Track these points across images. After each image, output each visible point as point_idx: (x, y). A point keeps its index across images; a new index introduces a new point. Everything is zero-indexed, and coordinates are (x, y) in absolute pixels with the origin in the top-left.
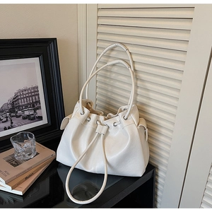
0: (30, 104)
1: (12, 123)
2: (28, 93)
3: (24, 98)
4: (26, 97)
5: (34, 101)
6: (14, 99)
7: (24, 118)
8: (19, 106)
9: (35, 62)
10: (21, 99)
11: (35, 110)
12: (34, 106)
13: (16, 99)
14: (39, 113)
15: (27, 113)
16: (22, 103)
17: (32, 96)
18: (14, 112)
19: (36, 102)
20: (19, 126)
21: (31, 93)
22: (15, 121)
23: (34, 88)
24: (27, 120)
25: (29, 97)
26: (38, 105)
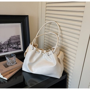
0: (16, 42)
1: (8, 50)
3: (13, 40)
4: (14, 39)
6: (9, 40)
7: (13, 48)
8: (11, 43)
9: (19, 25)
10: (12, 40)
11: (18, 45)
12: (17, 43)
13: (10, 40)
14: (19, 46)
15: (14, 46)
16: (12, 41)
17: (17, 39)
18: (9, 45)
19: (19, 42)
20: (11, 51)
21: (17, 38)
22: (9, 49)
23: (18, 36)
24: (14, 49)
25: (16, 39)
26: (19, 43)
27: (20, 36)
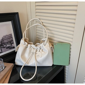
2: (8, 37)
3: (6, 39)
4: (7, 39)
5: (11, 40)
6: (2, 40)
7: (7, 48)
8: (4, 43)
9: (10, 23)
10: (5, 40)
11: (11, 44)
14: (13, 45)
15: (8, 46)
17: (9, 38)
18: (2, 46)
19: (12, 41)
20: (5, 51)
21: (9, 37)
22: (3, 49)
23: (10, 35)
24: (8, 49)
25: (8, 39)
26: (12, 42)
27: (12, 35)
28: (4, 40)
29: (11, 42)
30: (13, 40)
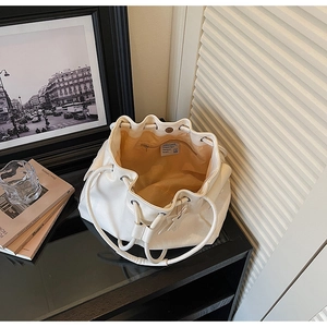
1: (48, 124)
2: (73, 80)
3: (65, 87)
4: (69, 86)
5: (83, 91)
6: (48, 88)
7: (67, 117)
8: (58, 100)
10: (60, 88)
11: (85, 106)
12: (82, 99)
13: (51, 88)
14: (91, 110)
15: (71, 110)
16: (61, 94)
17: (79, 84)
18: (50, 108)
19: (87, 93)
20: (59, 127)
21: (78, 78)
22: (52, 120)
23: (82, 70)
24: (72, 120)
25: (74, 85)
26: (91, 97)
28: (55, 89)
29: (85, 98)
30: (92, 93)
